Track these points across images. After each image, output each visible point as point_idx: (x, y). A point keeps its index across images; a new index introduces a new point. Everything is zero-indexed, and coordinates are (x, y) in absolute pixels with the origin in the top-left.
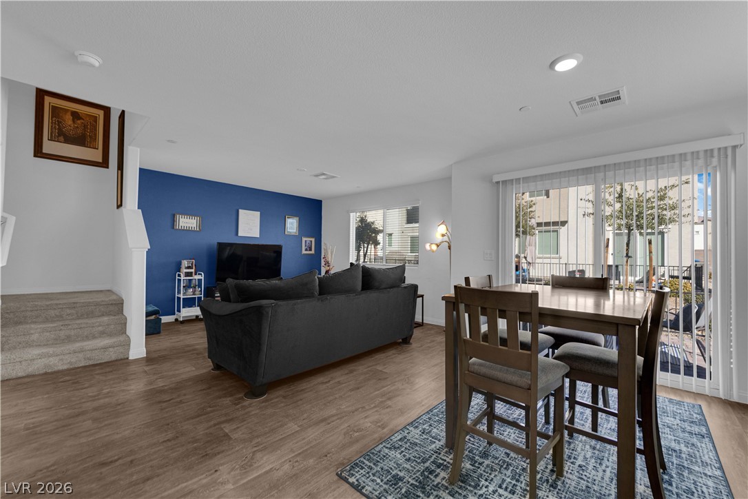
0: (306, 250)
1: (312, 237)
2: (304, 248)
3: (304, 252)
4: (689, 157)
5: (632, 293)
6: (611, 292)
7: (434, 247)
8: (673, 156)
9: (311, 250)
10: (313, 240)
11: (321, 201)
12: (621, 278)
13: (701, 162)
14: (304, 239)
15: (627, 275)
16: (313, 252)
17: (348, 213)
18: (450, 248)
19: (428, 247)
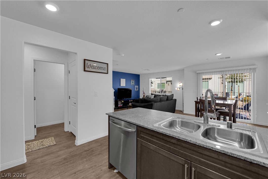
0: (136, 89)
1: (137, 86)
2: (135, 89)
3: (136, 90)
4: (246, 69)
5: (232, 100)
6: (227, 100)
7: (178, 89)
8: (242, 69)
9: (137, 89)
10: (138, 86)
11: (139, 75)
12: (230, 96)
13: (249, 70)
14: (136, 86)
15: (231, 96)
16: (138, 90)
17: (149, 78)
18: (183, 89)
19: (176, 89)
